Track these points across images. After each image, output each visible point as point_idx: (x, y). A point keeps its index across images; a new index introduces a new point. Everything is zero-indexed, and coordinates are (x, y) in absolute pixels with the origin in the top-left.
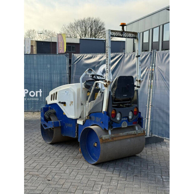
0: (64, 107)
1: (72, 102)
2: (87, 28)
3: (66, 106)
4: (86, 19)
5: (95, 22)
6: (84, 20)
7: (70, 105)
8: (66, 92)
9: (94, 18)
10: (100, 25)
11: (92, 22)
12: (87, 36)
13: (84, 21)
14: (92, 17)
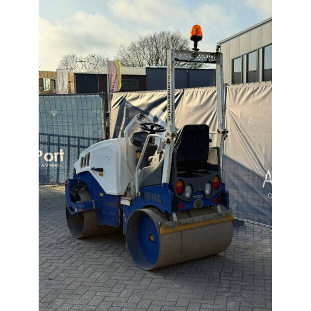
2: (160, 50)
4: (157, 34)
5: (172, 38)
6: (155, 37)
9: (171, 33)
10: (181, 44)
11: (168, 40)
12: (160, 62)
13: (154, 39)
14: (167, 32)
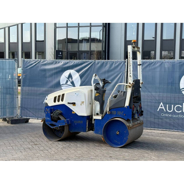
0: (74, 107)
1: (83, 102)
3: (76, 105)
7: (81, 104)
8: (76, 94)
